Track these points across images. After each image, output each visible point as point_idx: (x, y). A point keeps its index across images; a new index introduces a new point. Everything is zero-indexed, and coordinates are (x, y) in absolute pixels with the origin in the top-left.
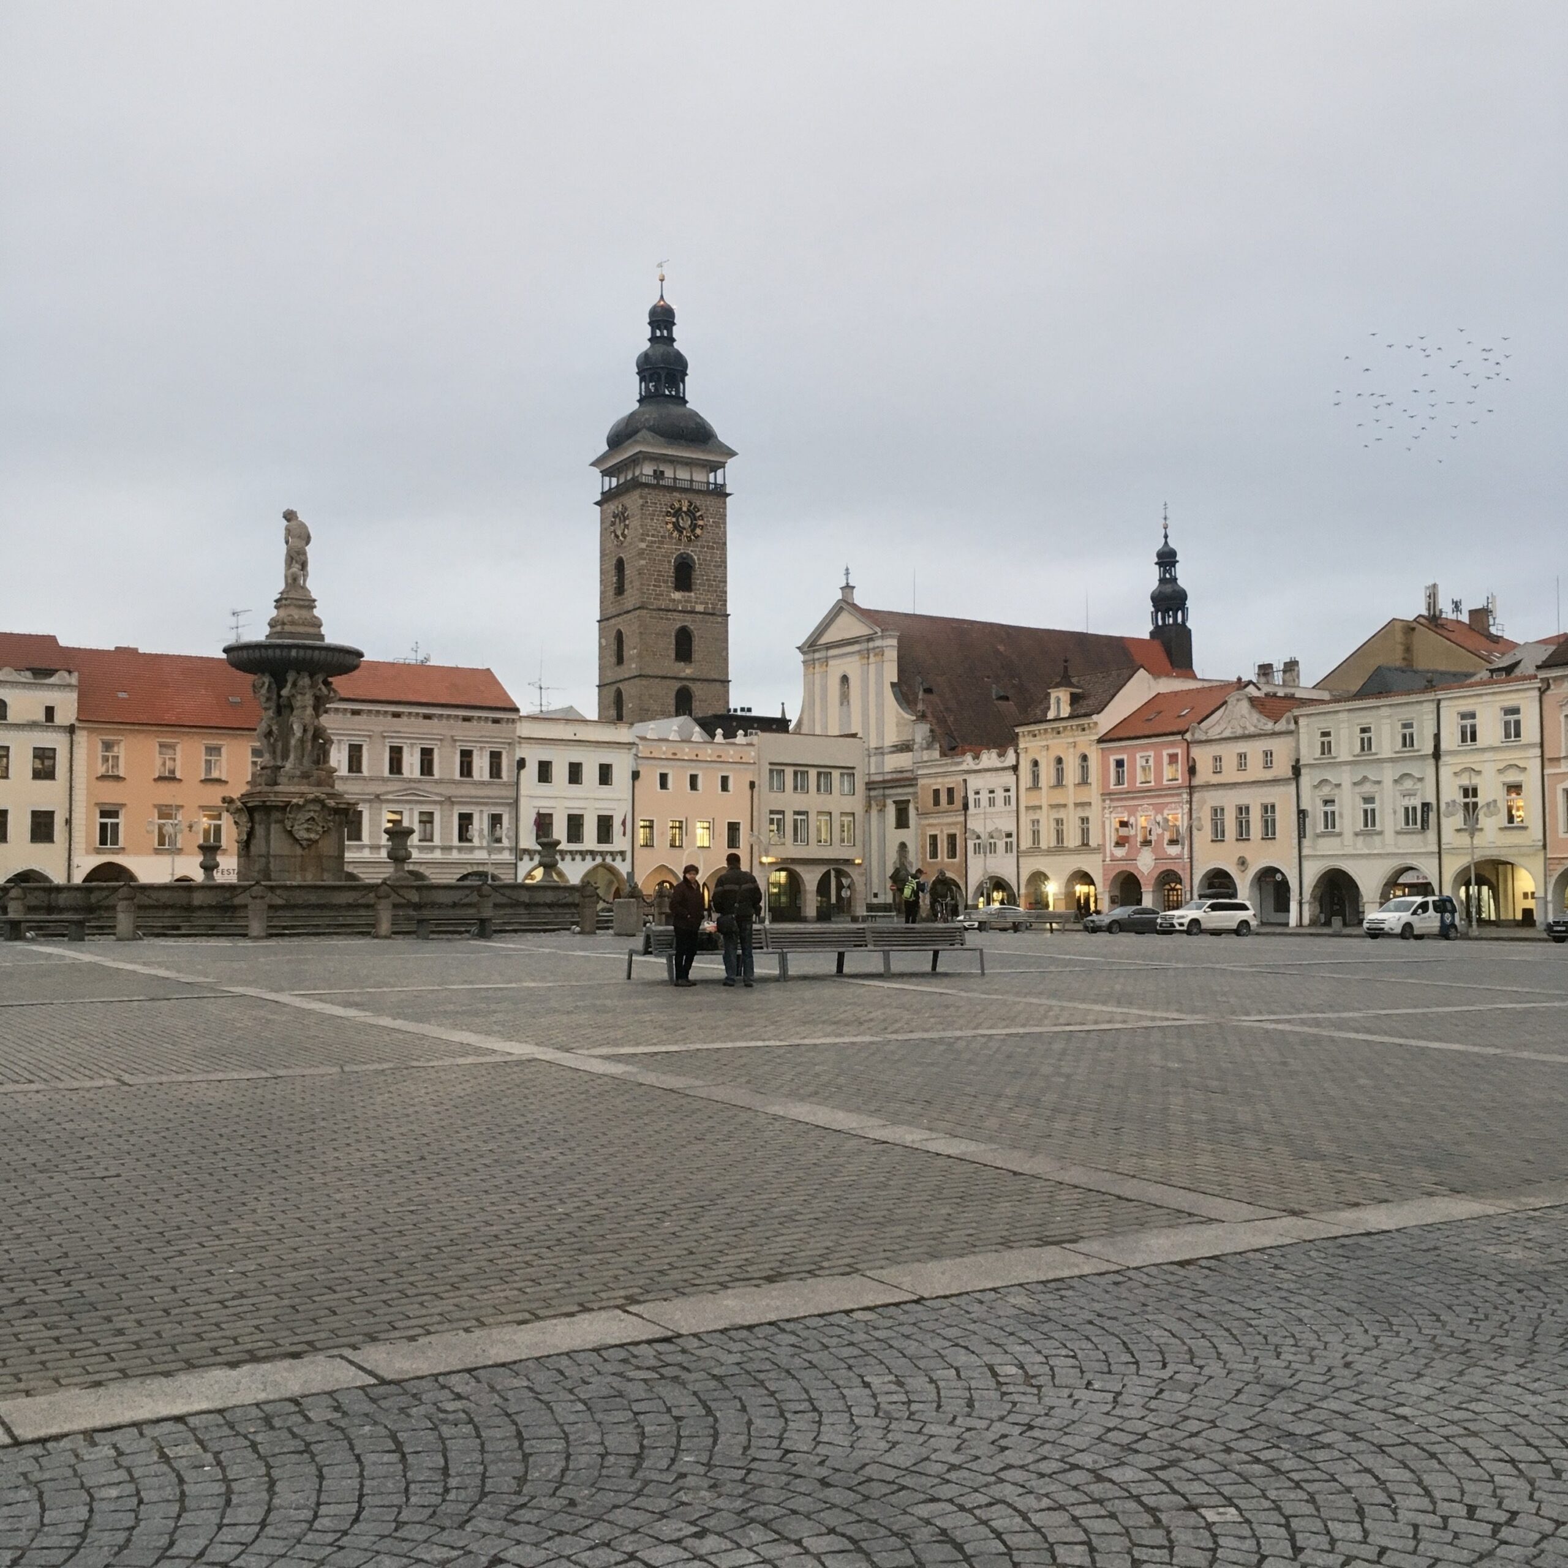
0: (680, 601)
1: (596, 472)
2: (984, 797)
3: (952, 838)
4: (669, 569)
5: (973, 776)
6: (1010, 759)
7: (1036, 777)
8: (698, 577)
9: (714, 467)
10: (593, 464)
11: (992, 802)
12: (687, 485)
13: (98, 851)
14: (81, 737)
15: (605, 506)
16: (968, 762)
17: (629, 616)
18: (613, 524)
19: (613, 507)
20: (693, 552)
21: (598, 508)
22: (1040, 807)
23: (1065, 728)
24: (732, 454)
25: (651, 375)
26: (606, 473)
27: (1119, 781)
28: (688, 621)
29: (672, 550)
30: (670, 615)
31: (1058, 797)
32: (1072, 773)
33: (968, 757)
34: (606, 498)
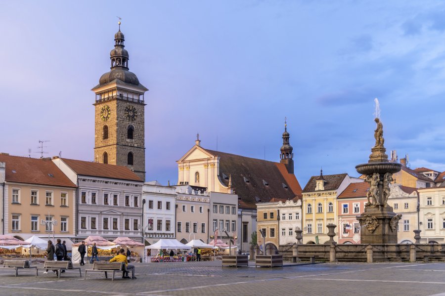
0: (129, 142)
1: (94, 93)
2: (287, 216)
3: (272, 230)
4: (126, 131)
5: (282, 209)
6: (299, 203)
7: (310, 211)
8: (135, 134)
9: (139, 94)
10: (93, 90)
11: (290, 218)
12: (131, 100)
13: (13, 232)
14: (7, 187)
15: (98, 106)
16: (280, 204)
17: (110, 147)
18: (102, 112)
19: (101, 106)
20: (134, 125)
21: (94, 106)
22: (312, 220)
23: (323, 194)
24: (147, 90)
25: (117, 59)
26: (97, 94)
27: (345, 212)
28: (132, 150)
29: (128, 123)
30: (126, 147)
31: (320, 216)
32: (325, 208)
33: (280, 202)
34: (98, 102)
